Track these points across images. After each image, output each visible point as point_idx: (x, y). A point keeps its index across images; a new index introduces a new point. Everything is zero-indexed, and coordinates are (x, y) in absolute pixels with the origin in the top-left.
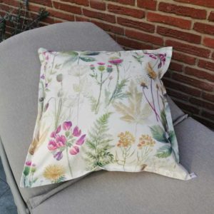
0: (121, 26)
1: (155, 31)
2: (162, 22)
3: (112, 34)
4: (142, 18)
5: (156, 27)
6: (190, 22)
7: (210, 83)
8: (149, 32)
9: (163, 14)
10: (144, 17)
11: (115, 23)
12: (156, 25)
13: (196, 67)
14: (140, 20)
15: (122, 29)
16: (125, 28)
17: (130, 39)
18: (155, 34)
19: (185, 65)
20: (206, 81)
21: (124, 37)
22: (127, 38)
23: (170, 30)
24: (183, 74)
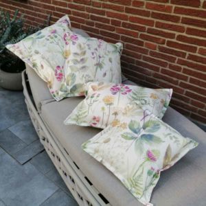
4: (113, 31)
6: (138, 33)
7: (149, 70)
12: (121, 35)
13: (141, 60)
19: (136, 59)
20: (147, 69)
24: (135, 65)
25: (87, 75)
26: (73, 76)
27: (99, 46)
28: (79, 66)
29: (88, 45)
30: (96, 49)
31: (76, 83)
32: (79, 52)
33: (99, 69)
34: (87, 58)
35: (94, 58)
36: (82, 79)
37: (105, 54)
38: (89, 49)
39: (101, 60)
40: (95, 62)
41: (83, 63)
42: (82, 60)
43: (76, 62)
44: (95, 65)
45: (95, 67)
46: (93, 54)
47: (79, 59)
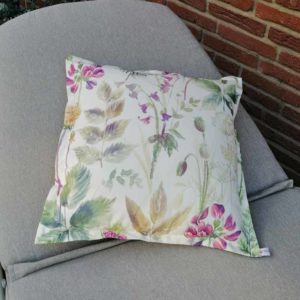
0: (213, 18)
1: (266, 34)
2: (278, 23)
3: (198, 28)
4: (248, 11)
5: (268, 28)
8: (256, 34)
9: (282, 9)
10: (251, 9)
11: (204, 11)
14: (245, 14)
15: (215, 23)
16: (219, 22)
17: (224, 40)
18: (265, 40)
21: (216, 36)
22: (220, 38)
23: (289, 36)
25: (124, 173)
26: (81, 177)
27: (164, 88)
28: (102, 145)
29: (131, 87)
30: (155, 96)
31: (89, 197)
32: (103, 106)
33: (163, 152)
34: (126, 123)
35: (147, 120)
36: (109, 184)
37: (183, 107)
38: (134, 95)
39: (170, 123)
40: (151, 130)
41: (115, 135)
42: (111, 128)
43: (93, 135)
44: (151, 141)
45: (151, 147)
46: (144, 108)
47: (101, 125)
